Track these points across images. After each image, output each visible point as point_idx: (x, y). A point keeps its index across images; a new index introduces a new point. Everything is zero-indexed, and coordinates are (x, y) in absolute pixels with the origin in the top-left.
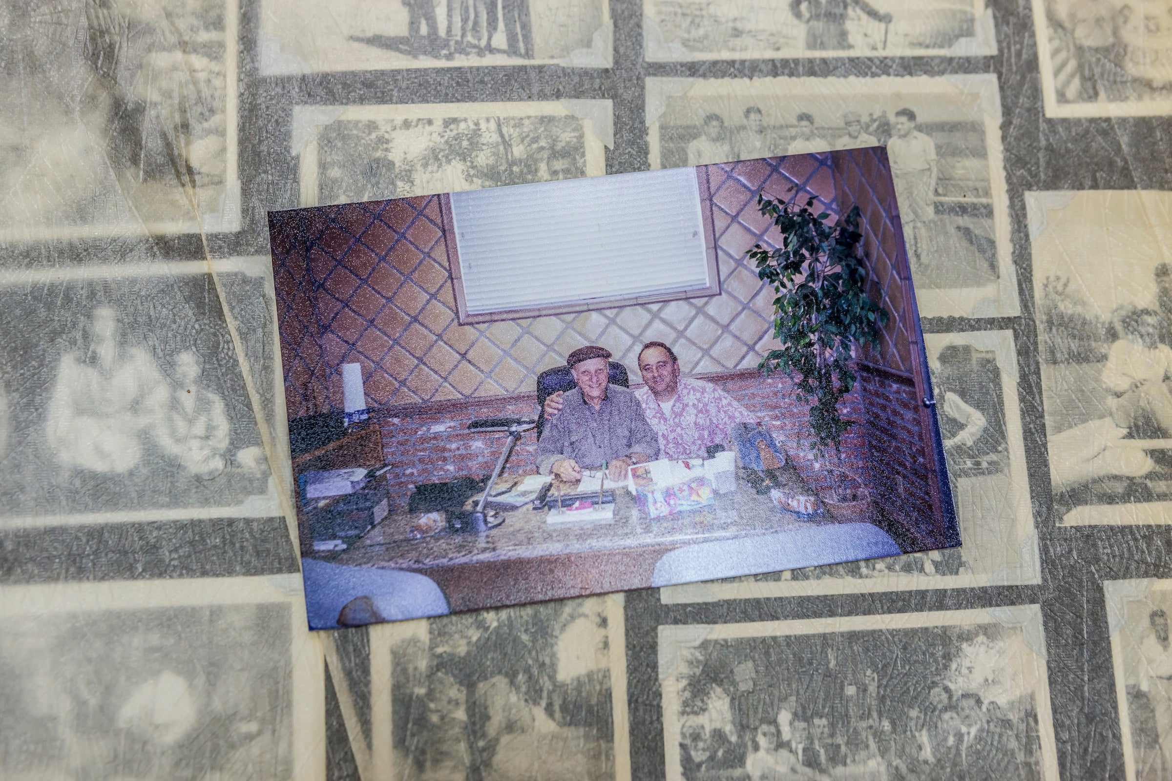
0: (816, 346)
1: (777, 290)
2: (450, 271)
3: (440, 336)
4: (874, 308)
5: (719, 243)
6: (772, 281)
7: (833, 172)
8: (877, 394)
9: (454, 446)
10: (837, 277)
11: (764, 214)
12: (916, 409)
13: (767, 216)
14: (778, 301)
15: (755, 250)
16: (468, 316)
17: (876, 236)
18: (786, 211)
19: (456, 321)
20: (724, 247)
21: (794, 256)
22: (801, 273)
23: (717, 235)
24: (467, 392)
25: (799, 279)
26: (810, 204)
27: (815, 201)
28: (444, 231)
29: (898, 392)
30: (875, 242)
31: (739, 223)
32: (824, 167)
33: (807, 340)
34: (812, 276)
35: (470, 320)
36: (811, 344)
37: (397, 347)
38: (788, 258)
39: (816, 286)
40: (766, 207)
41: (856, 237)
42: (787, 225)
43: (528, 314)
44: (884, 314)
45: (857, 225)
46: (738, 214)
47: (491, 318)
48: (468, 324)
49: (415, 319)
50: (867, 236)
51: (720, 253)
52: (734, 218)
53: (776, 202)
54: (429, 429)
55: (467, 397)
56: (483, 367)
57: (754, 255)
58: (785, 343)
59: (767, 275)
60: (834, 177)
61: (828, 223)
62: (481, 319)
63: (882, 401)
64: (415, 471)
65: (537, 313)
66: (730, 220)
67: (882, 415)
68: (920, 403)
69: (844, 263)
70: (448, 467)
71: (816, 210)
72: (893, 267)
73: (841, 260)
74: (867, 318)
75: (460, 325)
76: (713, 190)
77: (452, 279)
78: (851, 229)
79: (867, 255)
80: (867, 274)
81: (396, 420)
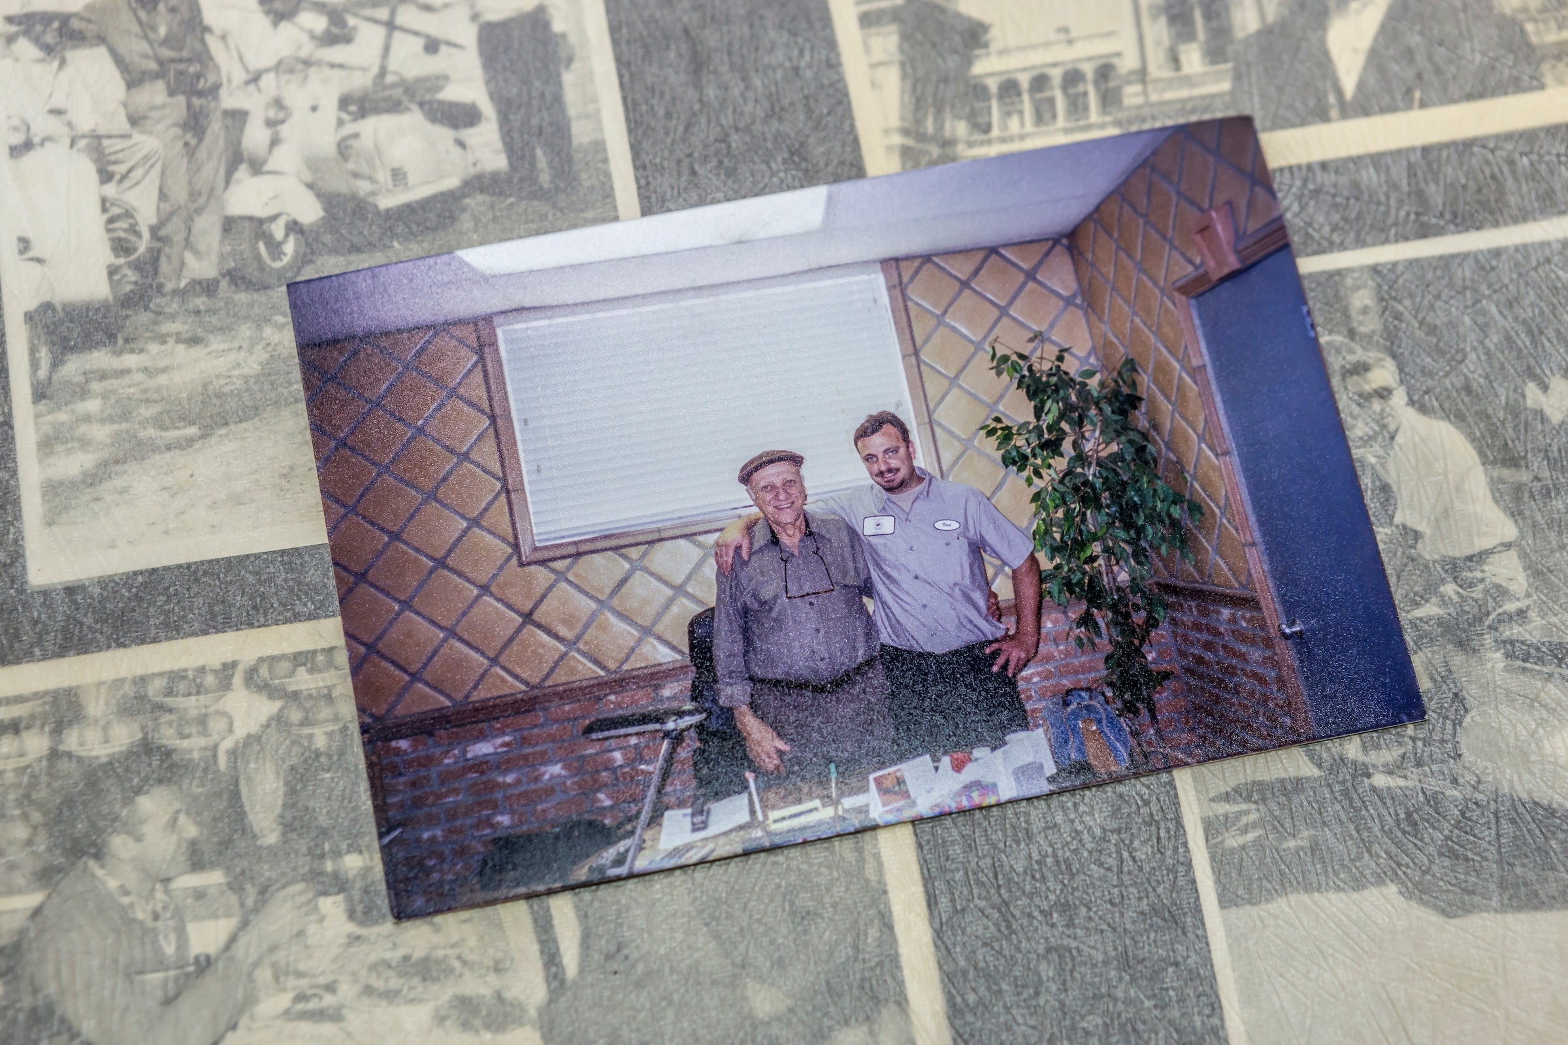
0: (1101, 561)
1: (1029, 482)
2: (504, 480)
3: (485, 589)
4: (1177, 499)
5: (935, 417)
6: (1021, 469)
7: (1086, 314)
8: (1197, 627)
9: (510, 779)
10: (1117, 457)
11: (999, 374)
12: (1268, 643)
13: (1005, 377)
14: (1037, 497)
15: (994, 424)
16: (536, 549)
17: (1167, 398)
18: (1030, 368)
19: (514, 561)
20: (943, 422)
21: (1050, 432)
22: (1061, 455)
23: (931, 406)
24: (535, 681)
25: (1060, 464)
26: (1060, 358)
27: (1066, 355)
28: (493, 418)
29: (1233, 620)
30: (1166, 407)
31: (961, 387)
32: (1072, 308)
33: (1088, 553)
34: (1081, 458)
35: (539, 556)
36: (1092, 559)
37: (408, 614)
38: (1040, 435)
39: (1091, 472)
40: (1001, 363)
41: (1134, 401)
42: (1036, 389)
43: (640, 539)
44: (1195, 508)
45: (1134, 385)
46: (957, 376)
47: (577, 552)
48: (535, 563)
49: (441, 563)
50: (1152, 401)
51: (938, 430)
52: (954, 381)
53: (1014, 358)
54: (465, 752)
55: (533, 688)
56: (563, 631)
57: (991, 433)
58: (1052, 559)
59: (1015, 460)
60: (1088, 322)
61: (1094, 383)
62: (558, 553)
63: (1205, 637)
64: (439, 833)
65: (656, 536)
66: (947, 383)
67: (1209, 656)
68: (1273, 633)
69: (1123, 439)
70: (499, 818)
71: (1072, 367)
72: (1202, 439)
73: (1118, 434)
74: (1169, 515)
75: (522, 565)
76: (919, 343)
77: (508, 492)
78: (1125, 390)
79: (1155, 427)
80: (1159, 451)
81: (404, 744)
